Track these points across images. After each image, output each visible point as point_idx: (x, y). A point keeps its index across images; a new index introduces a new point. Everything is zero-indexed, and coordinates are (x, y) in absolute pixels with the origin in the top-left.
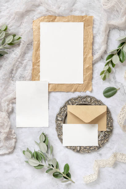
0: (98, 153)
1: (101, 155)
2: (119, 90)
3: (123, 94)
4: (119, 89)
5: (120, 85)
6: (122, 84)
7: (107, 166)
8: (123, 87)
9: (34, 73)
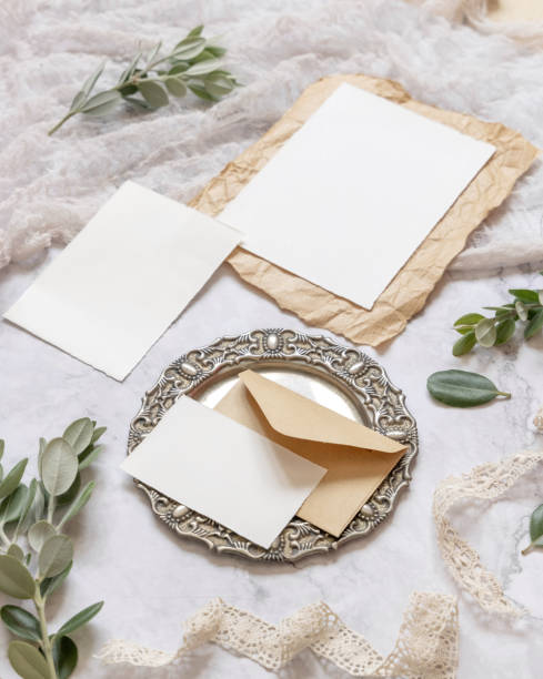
0: (252, 582)
1: (261, 594)
2: (505, 403)
3: (515, 424)
4: (509, 397)
5: (520, 388)
6: (529, 387)
7: (254, 657)
8: (530, 400)
9: (212, 192)
